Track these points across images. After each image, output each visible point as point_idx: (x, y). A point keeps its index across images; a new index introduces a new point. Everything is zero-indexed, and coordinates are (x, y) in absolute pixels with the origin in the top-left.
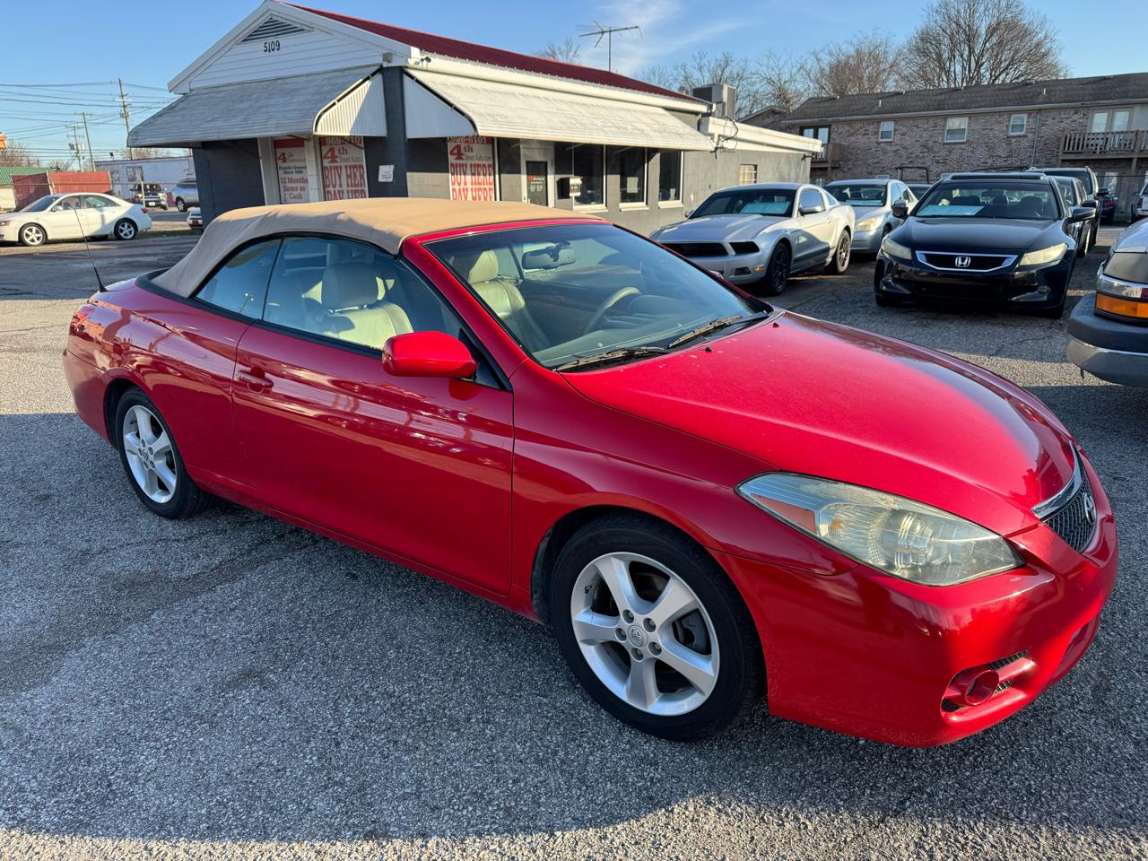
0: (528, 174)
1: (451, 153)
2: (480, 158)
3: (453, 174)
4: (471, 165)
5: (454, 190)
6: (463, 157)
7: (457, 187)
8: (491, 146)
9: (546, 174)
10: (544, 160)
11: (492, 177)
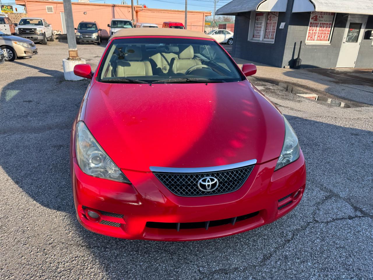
0: (350, 28)
1: (312, 19)
2: (326, 21)
3: (310, 27)
4: (321, 24)
5: (309, 33)
6: (318, 20)
7: (311, 32)
8: (333, 16)
9: (360, 28)
10: (361, 22)
11: (330, 28)
